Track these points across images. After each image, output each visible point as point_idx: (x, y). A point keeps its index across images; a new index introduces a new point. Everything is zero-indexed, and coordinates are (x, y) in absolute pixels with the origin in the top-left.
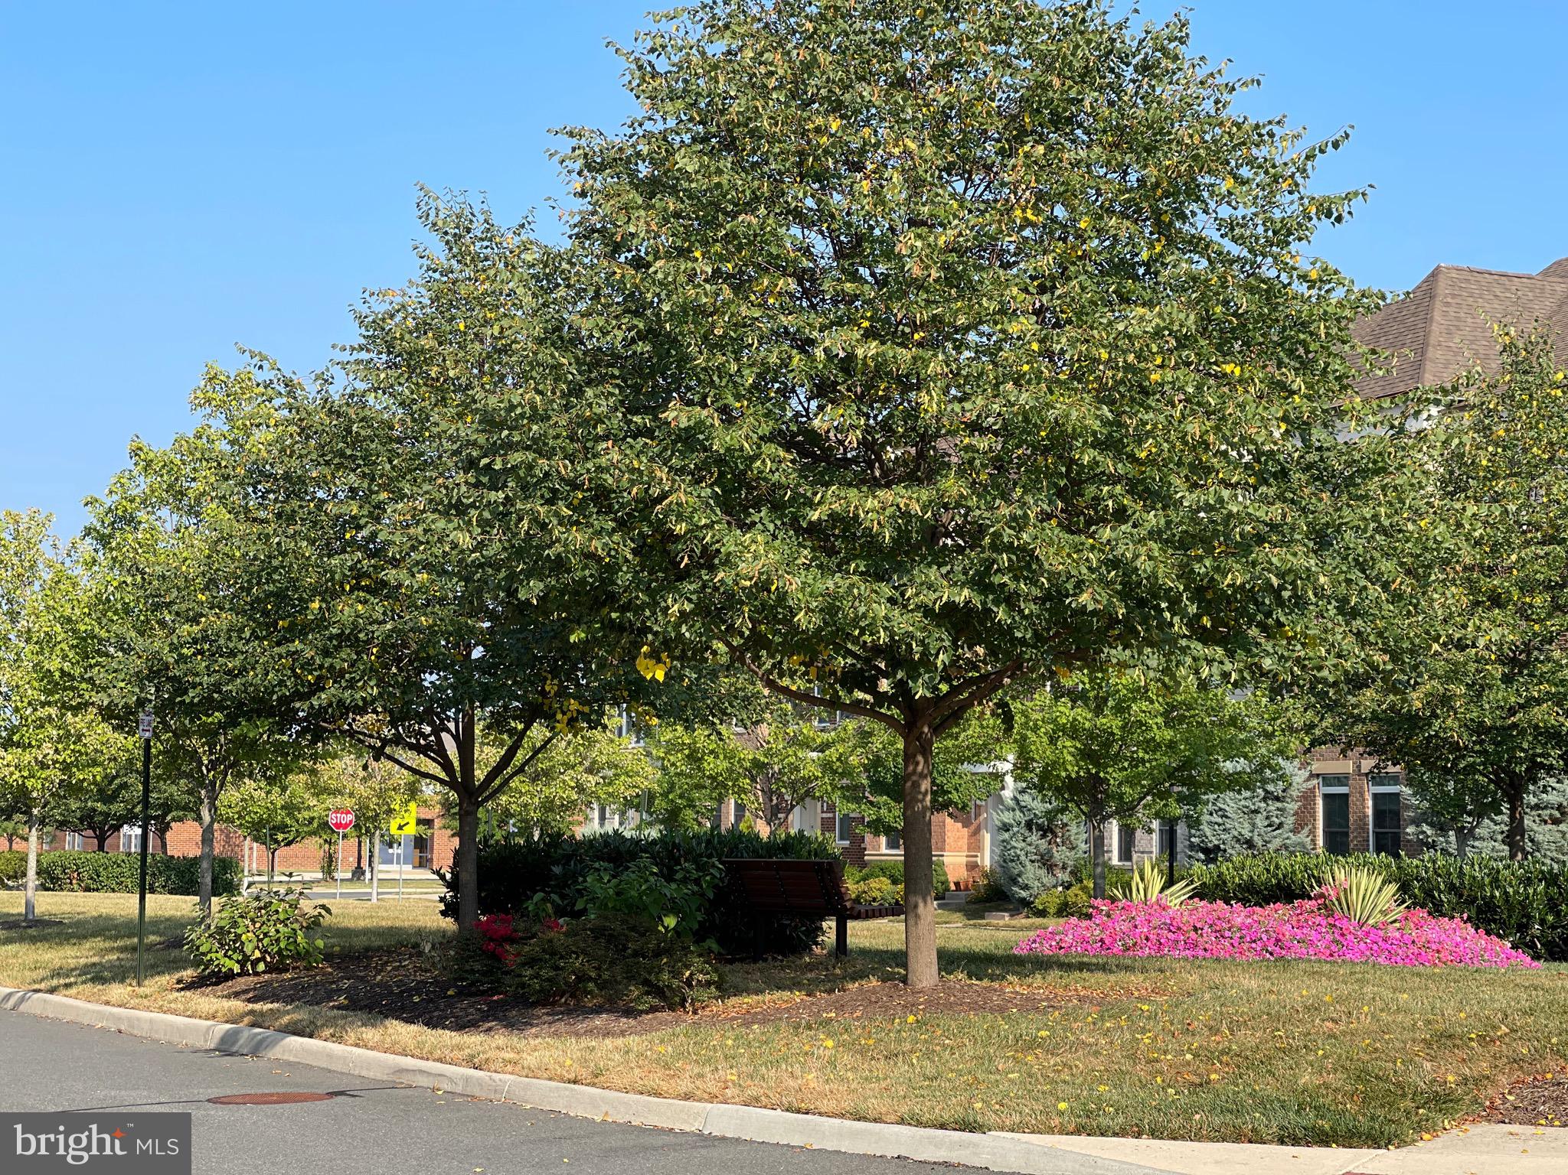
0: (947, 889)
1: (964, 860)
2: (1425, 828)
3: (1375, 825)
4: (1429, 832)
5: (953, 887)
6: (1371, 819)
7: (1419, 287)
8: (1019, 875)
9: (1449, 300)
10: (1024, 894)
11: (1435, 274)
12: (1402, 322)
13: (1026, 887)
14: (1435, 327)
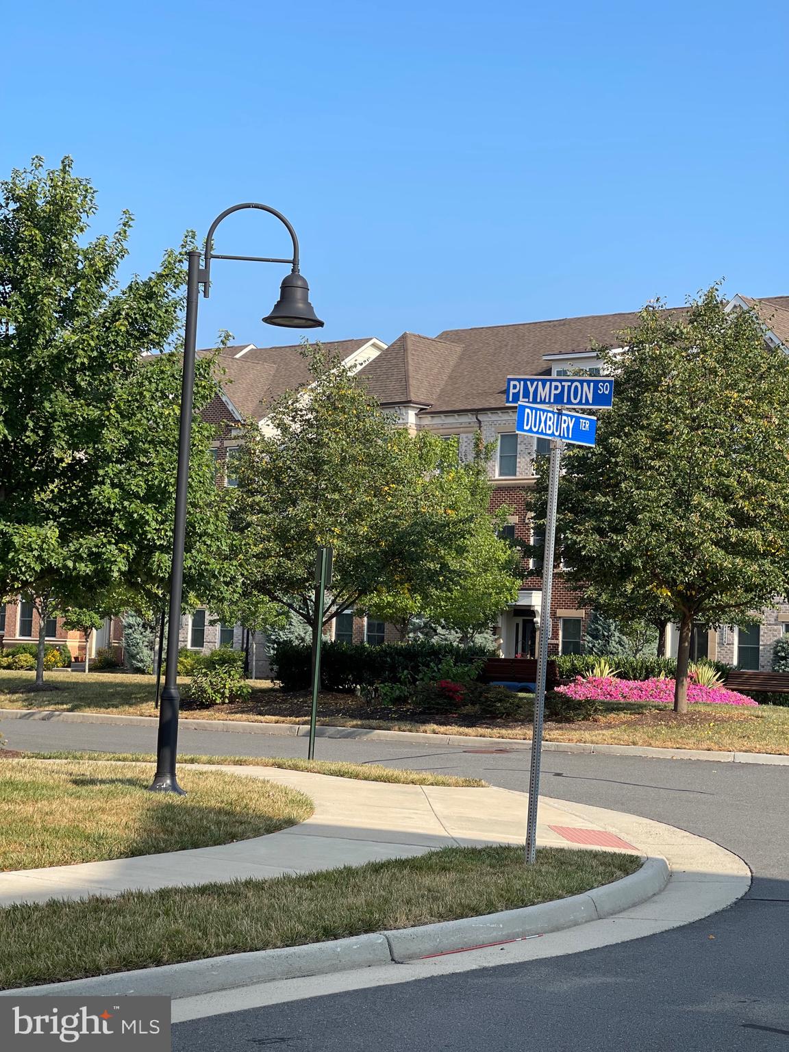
0: (70, 661)
1: (77, 644)
2: (419, 634)
3: (368, 631)
4: (421, 637)
5: (73, 660)
6: (366, 627)
7: (395, 343)
8: (138, 654)
9: (414, 352)
10: (140, 665)
11: (404, 338)
12: (389, 362)
13: (142, 661)
14: (410, 367)
